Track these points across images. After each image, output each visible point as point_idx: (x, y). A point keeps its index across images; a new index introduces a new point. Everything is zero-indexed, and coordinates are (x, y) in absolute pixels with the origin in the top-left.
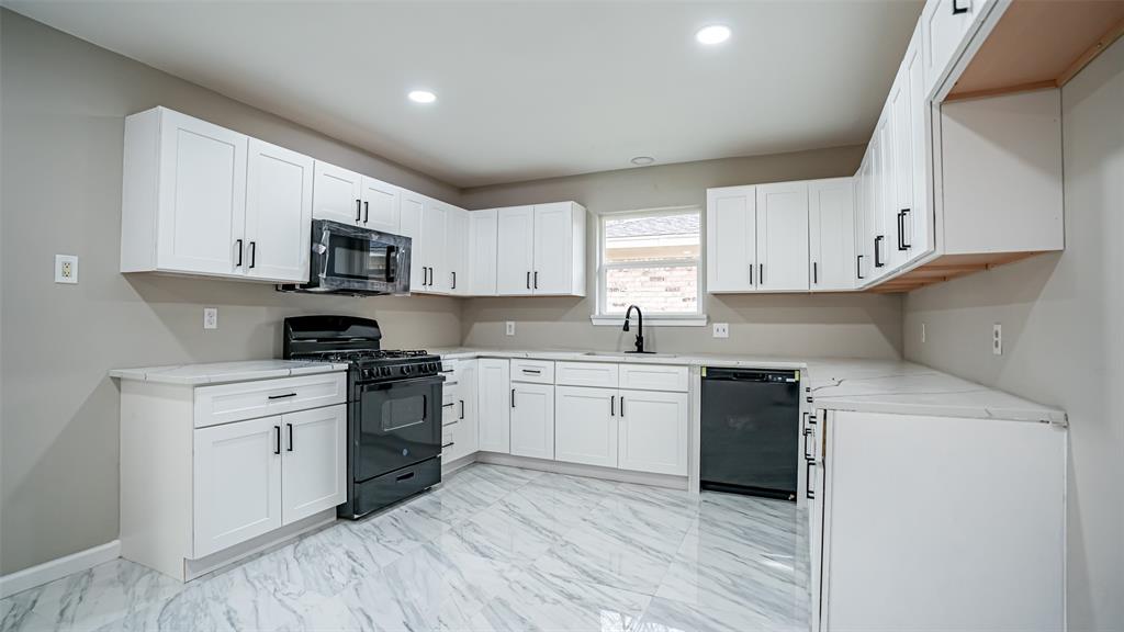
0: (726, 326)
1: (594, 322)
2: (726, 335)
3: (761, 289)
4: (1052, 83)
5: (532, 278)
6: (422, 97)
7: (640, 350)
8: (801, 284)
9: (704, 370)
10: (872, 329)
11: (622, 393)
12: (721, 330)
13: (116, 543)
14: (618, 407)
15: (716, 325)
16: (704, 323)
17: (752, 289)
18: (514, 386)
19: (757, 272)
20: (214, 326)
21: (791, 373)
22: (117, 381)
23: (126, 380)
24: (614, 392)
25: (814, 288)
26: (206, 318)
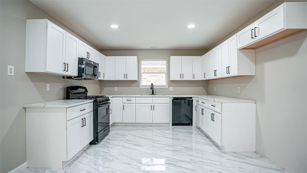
0: (173, 88)
1: (140, 87)
2: (173, 90)
3: (183, 79)
4: (254, 49)
5: (126, 76)
6: (114, 26)
7: (153, 94)
8: (191, 79)
9: (173, 98)
10: (202, 88)
11: (154, 104)
12: (171, 89)
13: (25, 163)
14: (153, 108)
15: (170, 88)
16: (168, 87)
17: (181, 79)
18: (124, 104)
19: (182, 76)
20: (49, 90)
21: (191, 98)
22: (25, 108)
23: (27, 108)
24: (152, 104)
25: (194, 79)
26: (47, 87)
